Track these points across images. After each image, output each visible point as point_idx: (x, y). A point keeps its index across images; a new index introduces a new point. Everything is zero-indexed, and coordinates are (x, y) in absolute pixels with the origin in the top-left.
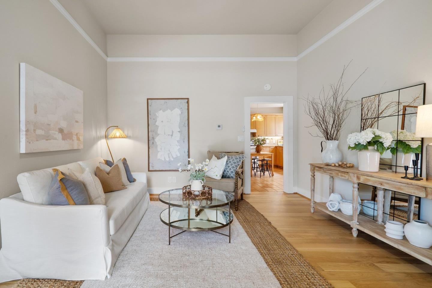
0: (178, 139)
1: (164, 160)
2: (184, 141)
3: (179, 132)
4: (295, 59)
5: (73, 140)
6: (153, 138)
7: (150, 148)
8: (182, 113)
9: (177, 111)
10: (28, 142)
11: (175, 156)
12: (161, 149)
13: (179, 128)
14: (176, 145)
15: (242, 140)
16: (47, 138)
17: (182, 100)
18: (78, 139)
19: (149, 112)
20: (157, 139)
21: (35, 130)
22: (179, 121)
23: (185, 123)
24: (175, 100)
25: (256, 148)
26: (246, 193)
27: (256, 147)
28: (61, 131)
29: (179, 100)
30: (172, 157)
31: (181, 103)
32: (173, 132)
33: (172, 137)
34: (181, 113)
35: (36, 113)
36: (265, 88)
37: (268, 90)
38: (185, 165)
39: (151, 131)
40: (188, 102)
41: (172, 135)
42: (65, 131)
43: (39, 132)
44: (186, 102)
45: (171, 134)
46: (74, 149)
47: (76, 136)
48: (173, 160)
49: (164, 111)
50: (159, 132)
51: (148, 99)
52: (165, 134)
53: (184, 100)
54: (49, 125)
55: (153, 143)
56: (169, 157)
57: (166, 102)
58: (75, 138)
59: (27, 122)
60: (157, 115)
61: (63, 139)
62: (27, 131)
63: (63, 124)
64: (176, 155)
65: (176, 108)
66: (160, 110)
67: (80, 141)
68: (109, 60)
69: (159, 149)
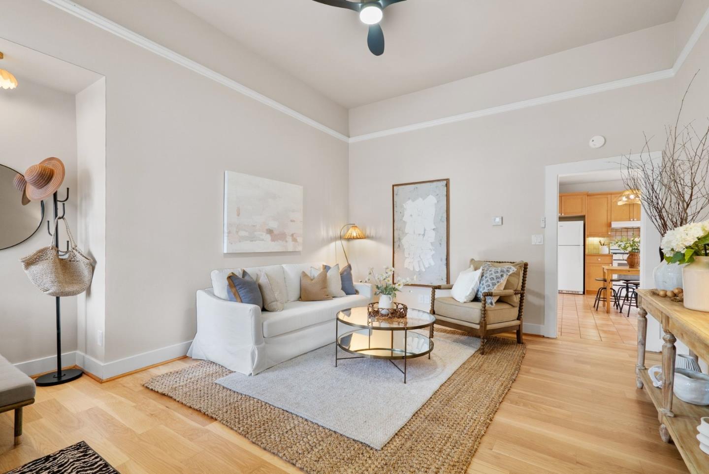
0: (432, 240)
1: (412, 269)
2: (440, 244)
3: (434, 229)
4: (671, 73)
5: (286, 241)
6: (400, 239)
7: (395, 252)
8: (438, 202)
9: (432, 200)
10: (230, 243)
11: (427, 266)
12: (409, 254)
13: (434, 223)
14: (430, 249)
15: (539, 242)
16: (252, 239)
17: (438, 183)
18: (295, 240)
19: (395, 203)
20: (404, 241)
21: (237, 232)
22: (434, 214)
23: (442, 217)
24: (429, 184)
25: (628, 258)
26: (545, 336)
27: (626, 257)
28: (270, 232)
29: (435, 183)
30: (424, 266)
31: (436, 187)
32: (425, 230)
33: (424, 237)
34: (436, 202)
35: (238, 215)
36: (591, 144)
37: (597, 147)
38: (442, 279)
39: (397, 229)
40: (447, 185)
41: (424, 235)
42: (276, 232)
43: (243, 233)
44: (445, 185)
45: (423, 233)
46: (289, 251)
47: (291, 237)
48: (424, 270)
49: (413, 201)
50: (406, 231)
51: (393, 186)
52: (414, 233)
53: (442, 182)
54: (254, 226)
55: (399, 245)
56: (420, 267)
57: (417, 188)
58: (289, 239)
59: (229, 225)
60: (405, 207)
61: (273, 240)
62: (229, 233)
63: (273, 225)
64: (430, 264)
65: (430, 196)
66: (409, 198)
67: (297, 242)
68: (351, 140)
69: (406, 256)
